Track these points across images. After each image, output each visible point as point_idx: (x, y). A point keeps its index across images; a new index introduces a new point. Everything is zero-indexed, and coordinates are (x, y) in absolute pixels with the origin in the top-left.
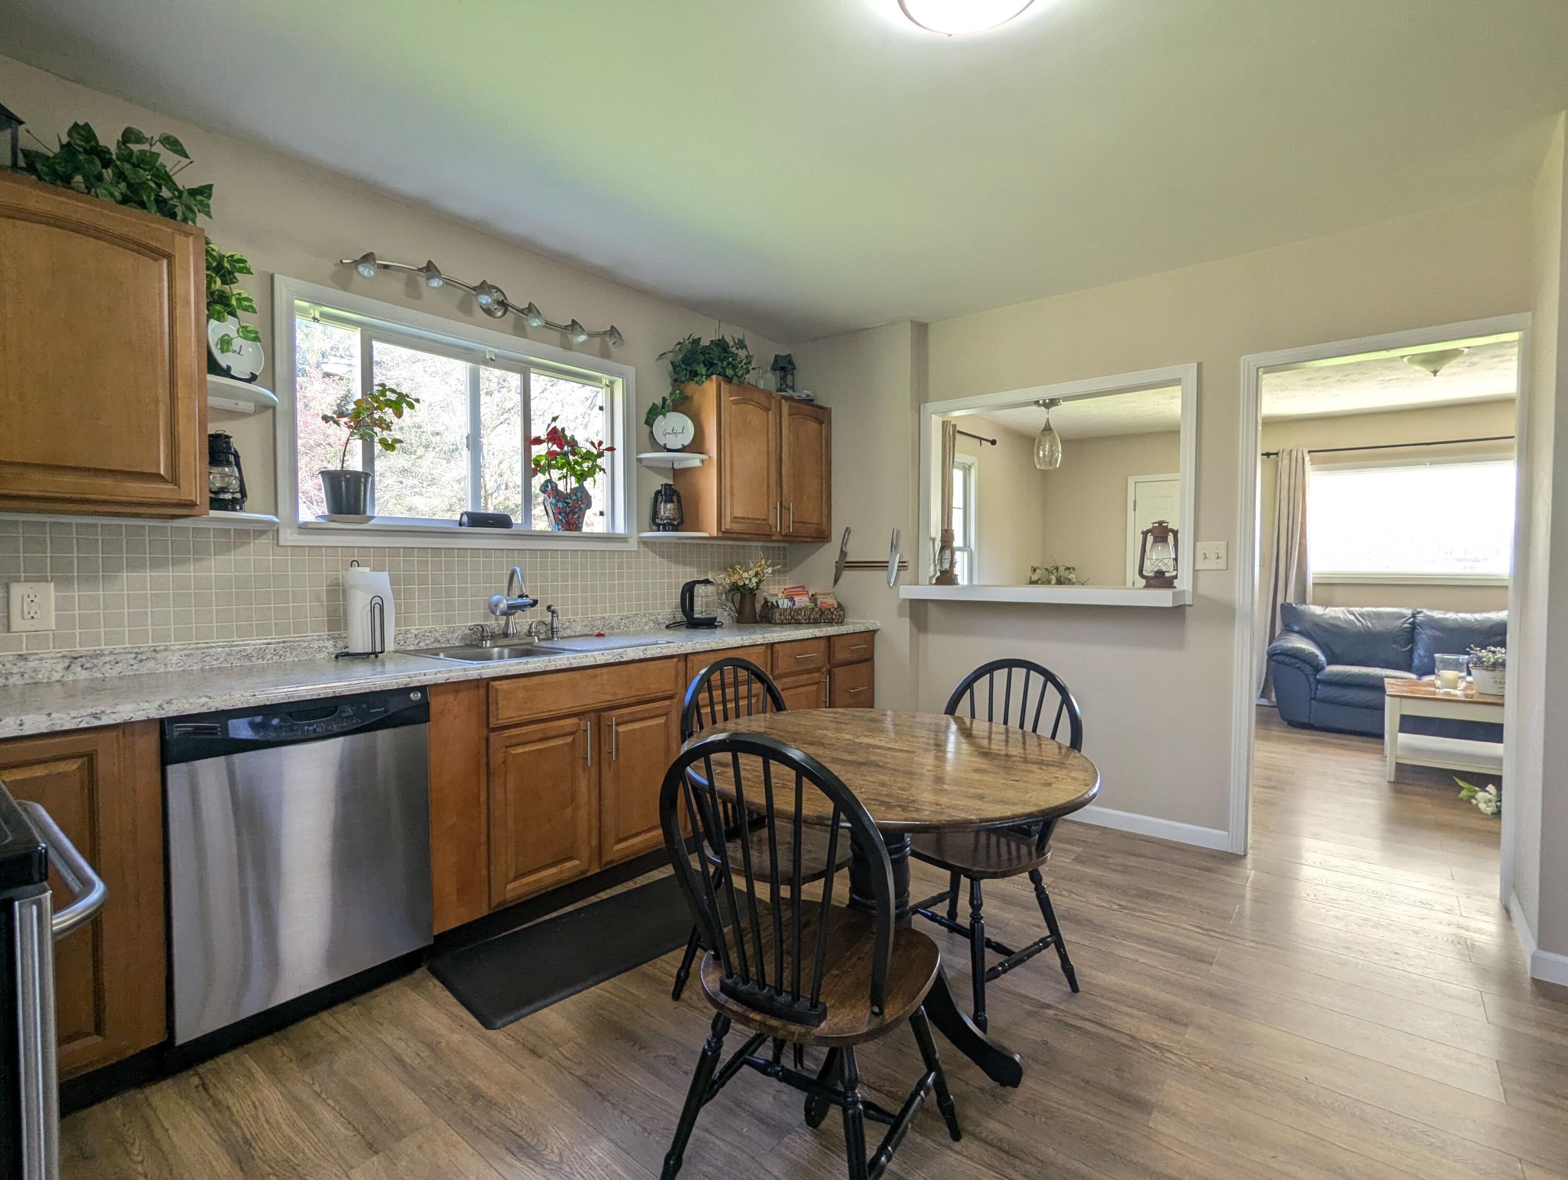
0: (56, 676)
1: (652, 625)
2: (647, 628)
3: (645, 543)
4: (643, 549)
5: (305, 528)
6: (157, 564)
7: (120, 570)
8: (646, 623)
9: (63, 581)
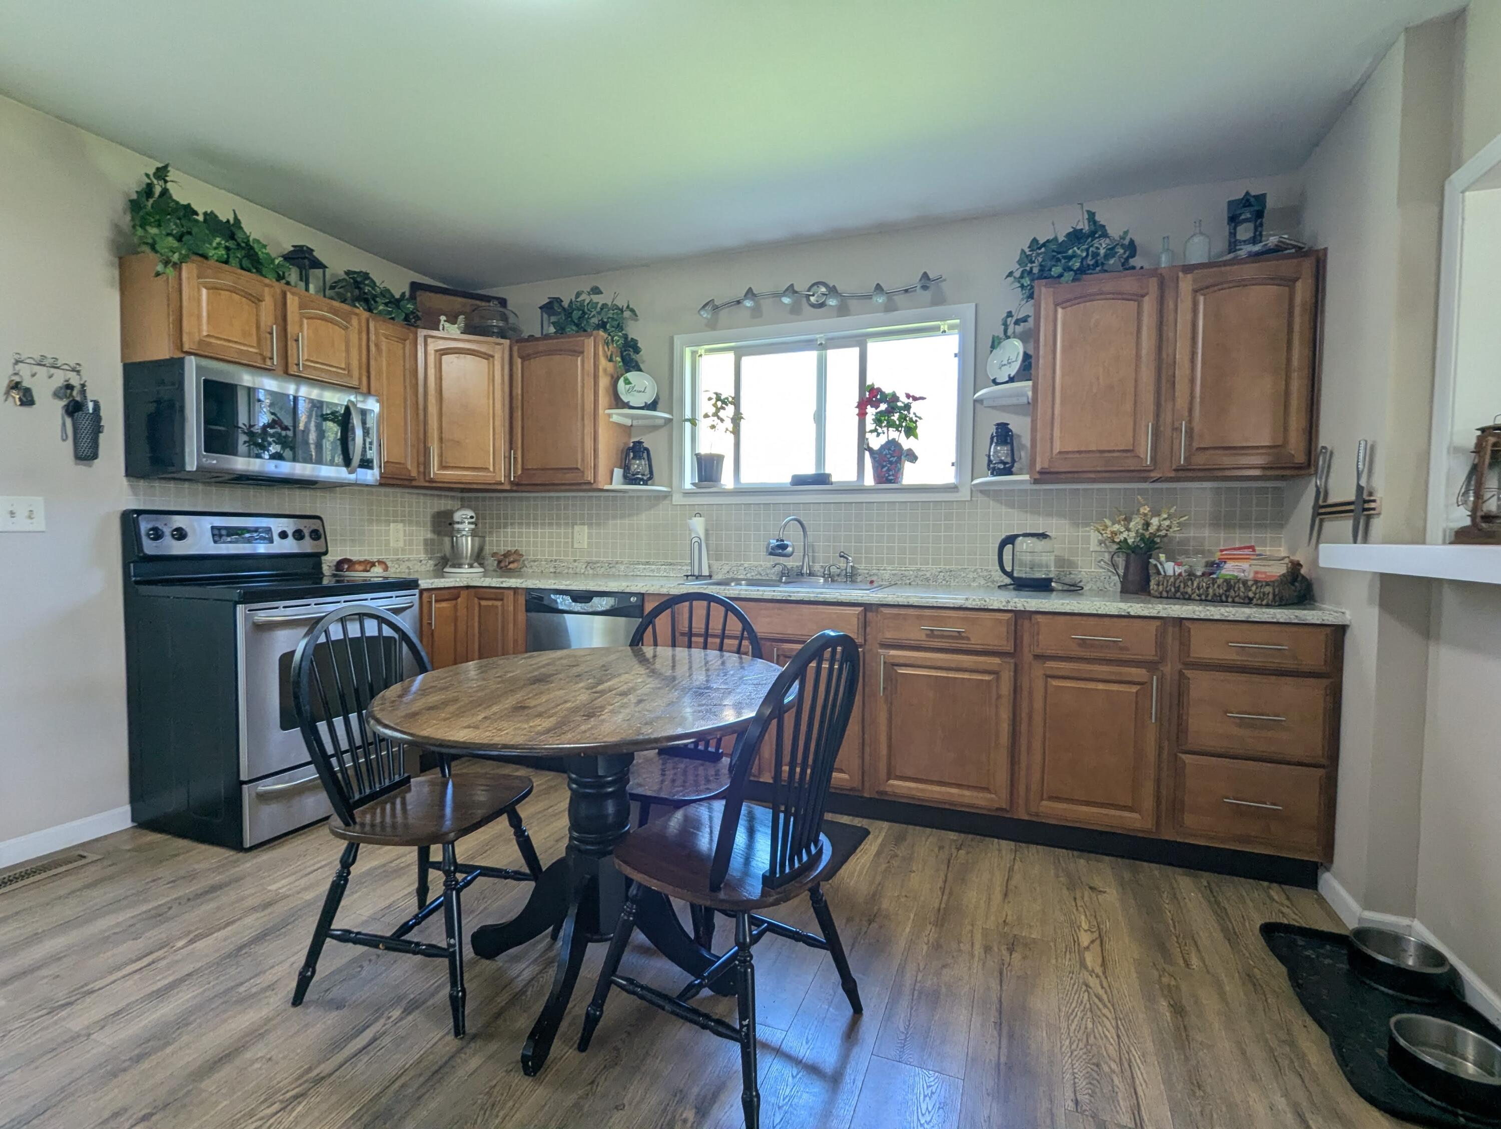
0: (583, 571)
1: (983, 582)
2: (975, 584)
3: (983, 490)
4: (980, 498)
5: (687, 494)
6: (622, 517)
7: (608, 519)
8: (974, 580)
9: (590, 525)
